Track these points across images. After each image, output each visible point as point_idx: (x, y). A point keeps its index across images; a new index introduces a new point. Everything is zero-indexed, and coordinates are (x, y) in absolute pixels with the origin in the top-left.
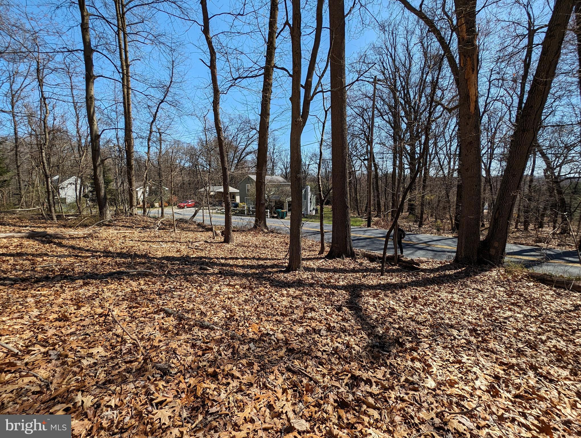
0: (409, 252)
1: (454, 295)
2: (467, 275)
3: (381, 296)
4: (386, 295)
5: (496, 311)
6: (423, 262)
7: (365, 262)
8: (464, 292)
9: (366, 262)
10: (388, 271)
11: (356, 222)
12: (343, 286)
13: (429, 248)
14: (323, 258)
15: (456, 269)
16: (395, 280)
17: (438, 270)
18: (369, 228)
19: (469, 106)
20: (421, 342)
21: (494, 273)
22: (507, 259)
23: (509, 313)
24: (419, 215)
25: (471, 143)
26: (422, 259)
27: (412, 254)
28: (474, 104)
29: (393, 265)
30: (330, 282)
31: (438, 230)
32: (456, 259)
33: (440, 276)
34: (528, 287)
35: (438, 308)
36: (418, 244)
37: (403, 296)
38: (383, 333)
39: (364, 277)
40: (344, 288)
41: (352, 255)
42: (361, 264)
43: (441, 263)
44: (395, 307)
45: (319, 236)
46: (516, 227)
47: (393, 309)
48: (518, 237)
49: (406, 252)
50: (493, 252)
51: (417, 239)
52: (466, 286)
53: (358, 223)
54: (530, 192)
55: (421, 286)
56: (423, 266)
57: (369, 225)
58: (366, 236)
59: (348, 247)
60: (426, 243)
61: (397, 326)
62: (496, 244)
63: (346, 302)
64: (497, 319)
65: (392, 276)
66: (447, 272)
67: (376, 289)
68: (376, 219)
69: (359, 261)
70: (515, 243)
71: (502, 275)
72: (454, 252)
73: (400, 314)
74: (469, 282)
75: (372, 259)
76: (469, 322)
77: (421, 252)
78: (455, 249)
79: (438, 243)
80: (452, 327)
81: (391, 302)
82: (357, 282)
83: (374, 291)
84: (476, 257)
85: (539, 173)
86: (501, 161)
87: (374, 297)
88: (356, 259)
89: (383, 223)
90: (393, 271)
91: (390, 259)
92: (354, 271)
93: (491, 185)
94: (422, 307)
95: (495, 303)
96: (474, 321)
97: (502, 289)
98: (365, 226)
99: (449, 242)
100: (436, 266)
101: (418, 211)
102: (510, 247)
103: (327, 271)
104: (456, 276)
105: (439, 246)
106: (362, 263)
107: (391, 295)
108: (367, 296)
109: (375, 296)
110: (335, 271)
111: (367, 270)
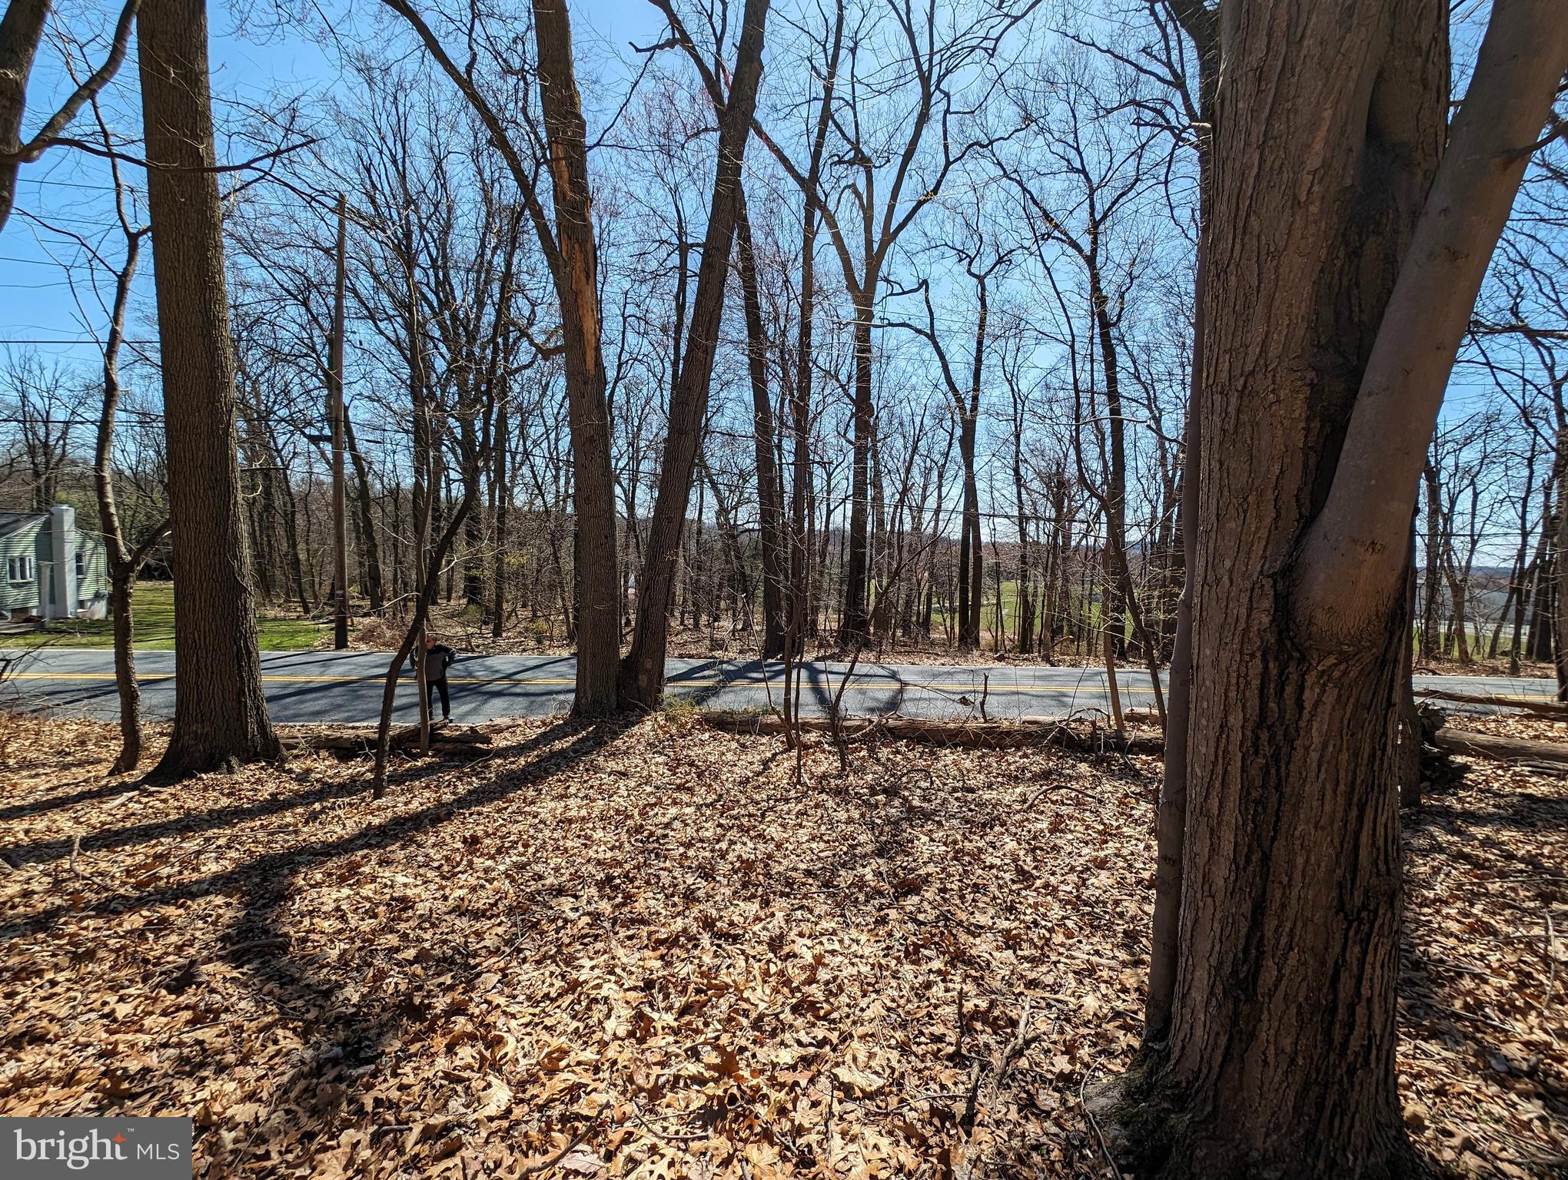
0: (465, 708)
1: (572, 802)
2: (598, 742)
3: (366, 869)
4: (384, 862)
5: (651, 813)
6: (499, 730)
7: (320, 766)
8: (592, 787)
9: (324, 767)
10: (398, 779)
11: (294, 634)
12: (216, 878)
13: (518, 690)
14: (135, 786)
15: (575, 732)
16: (419, 799)
17: (534, 744)
18: (343, 652)
19: (584, 354)
20: (479, 975)
21: (648, 726)
22: (668, 690)
23: (673, 811)
24: (492, 606)
25: (591, 439)
26: (498, 721)
27: (473, 712)
28: (593, 353)
29: (415, 757)
30: (156, 878)
31: (539, 642)
32: (577, 710)
33: (541, 759)
34: (702, 744)
35: (532, 850)
36: (490, 682)
37: (440, 845)
38: (363, 996)
39: (313, 817)
40: (221, 883)
41: (270, 752)
42: (303, 777)
43: (544, 723)
44: (409, 892)
45: (115, 702)
46: (682, 623)
47: (404, 899)
48: (684, 644)
49: (457, 709)
50: (643, 680)
51: (488, 668)
52: (597, 769)
53: (301, 639)
54: (699, 554)
55: (491, 800)
56: (499, 742)
57: (341, 643)
58: (327, 678)
59: (252, 727)
60: (508, 677)
61: (410, 954)
62: (648, 665)
63: (222, 939)
64: (651, 834)
65: (410, 790)
66: (558, 745)
67: (353, 850)
68: (367, 621)
69: (296, 766)
70: (681, 656)
71: (661, 727)
72: (569, 691)
73: (422, 908)
74: (601, 759)
75: (344, 751)
76: (599, 863)
77: (498, 703)
78: (573, 684)
79: (539, 673)
80: (560, 891)
81: (400, 879)
82: (280, 844)
83: (343, 860)
84: (613, 698)
85: (710, 518)
86: (651, 488)
87: (342, 880)
88: (284, 760)
89: (388, 634)
90: (416, 774)
91: (406, 743)
92: (274, 805)
93: (636, 537)
94: (490, 863)
95: (649, 795)
96: (609, 854)
97: (661, 759)
98: (326, 646)
99: (561, 668)
100: (533, 734)
101: (489, 593)
102: (673, 666)
103: (146, 834)
104: (575, 751)
105: (541, 681)
106: (308, 771)
107: (400, 855)
108: (318, 885)
109: (350, 875)
110: (188, 825)
111: (326, 791)
